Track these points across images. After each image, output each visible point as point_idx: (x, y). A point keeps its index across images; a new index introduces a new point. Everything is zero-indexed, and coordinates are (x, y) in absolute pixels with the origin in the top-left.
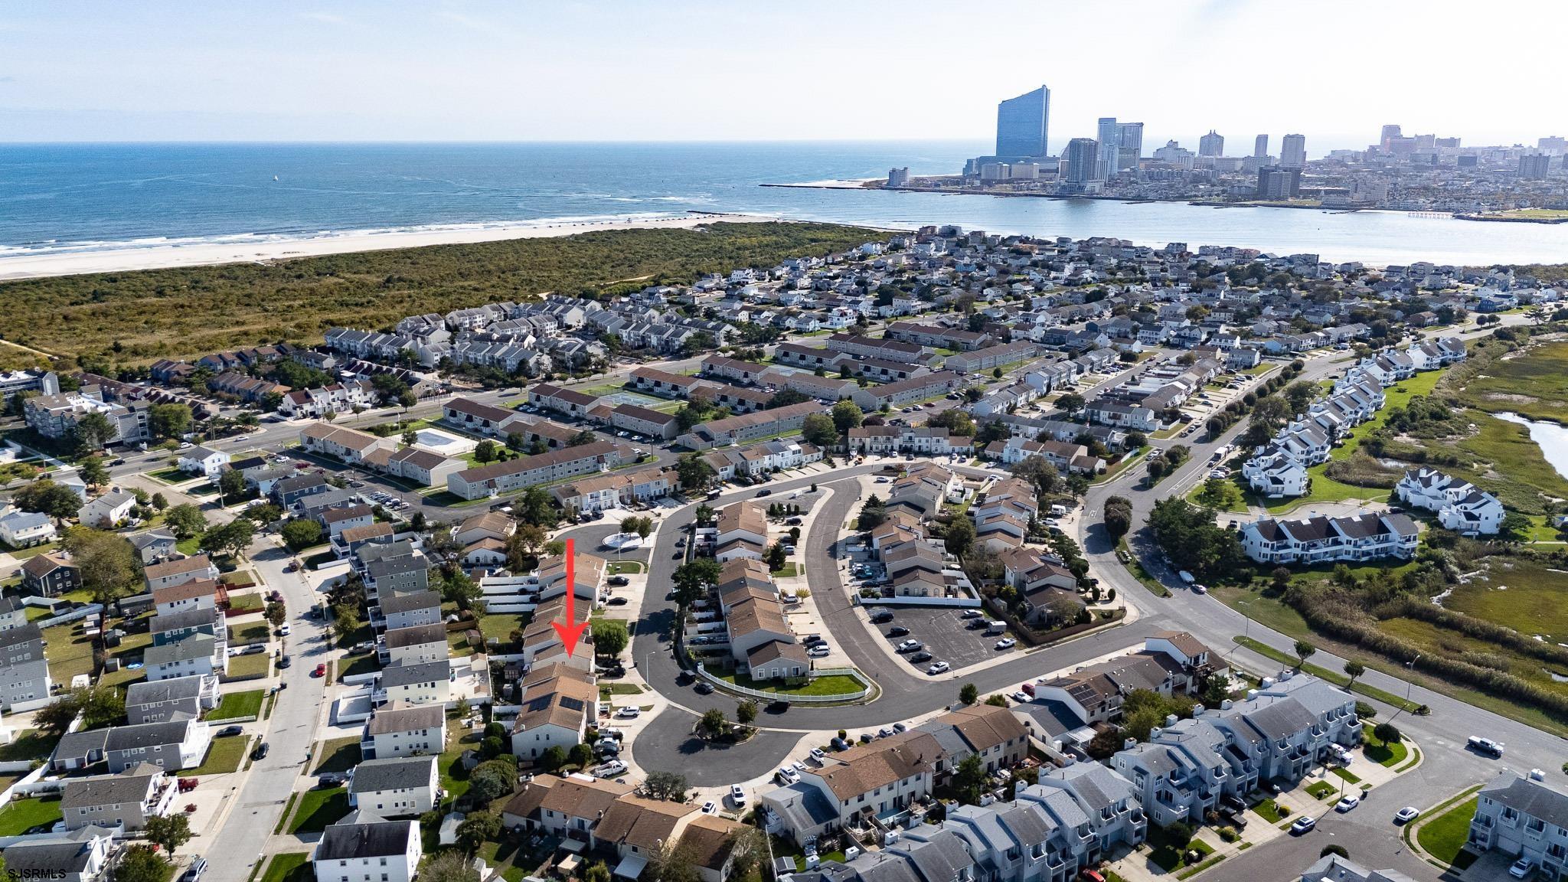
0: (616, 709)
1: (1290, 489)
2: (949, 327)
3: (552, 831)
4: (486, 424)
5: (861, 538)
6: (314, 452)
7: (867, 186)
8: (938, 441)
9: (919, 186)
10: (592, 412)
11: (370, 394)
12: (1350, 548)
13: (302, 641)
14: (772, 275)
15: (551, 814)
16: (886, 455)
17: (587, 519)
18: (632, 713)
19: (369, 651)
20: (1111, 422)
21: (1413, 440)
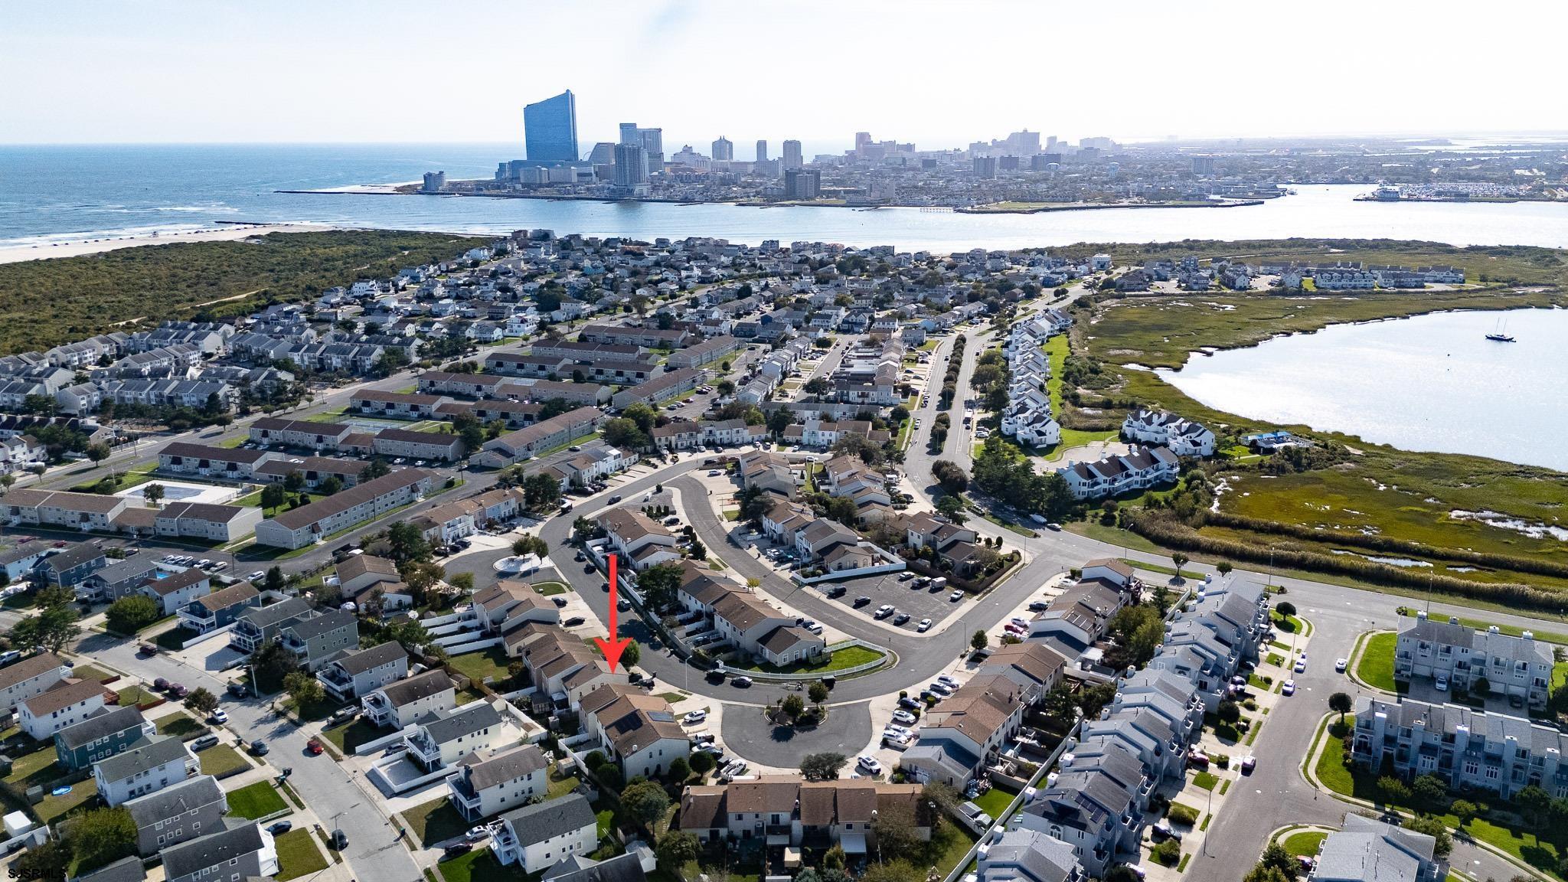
0: (682, 716)
1: (1050, 439)
2: (635, 327)
3: (741, 834)
4: (232, 467)
5: (749, 527)
6: (22, 524)
7: (401, 190)
8: (738, 432)
9: (459, 189)
10: (345, 441)
11: (37, 451)
12: (1138, 478)
13: (253, 724)
14: (395, 285)
15: (740, 817)
16: (694, 451)
17: (455, 550)
18: (700, 718)
19: (352, 717)
20: (860, 400)
21: (1089, 391)
